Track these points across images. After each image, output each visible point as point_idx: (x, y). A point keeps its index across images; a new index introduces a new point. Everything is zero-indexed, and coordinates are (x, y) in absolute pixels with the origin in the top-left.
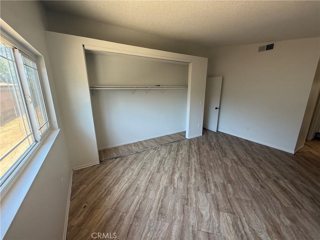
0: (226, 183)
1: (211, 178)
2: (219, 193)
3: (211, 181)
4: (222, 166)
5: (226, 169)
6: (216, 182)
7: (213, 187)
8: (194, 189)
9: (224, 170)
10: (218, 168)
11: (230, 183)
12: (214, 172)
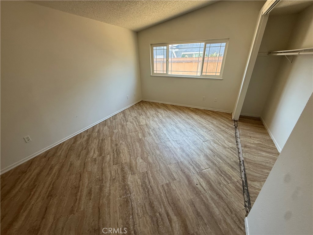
0: (143, 138)
1: (154, 138)
2: (147, 131)
3: (153, 136)
4: (147, 153)
5: (143, 151)
6: (150, 136)
7: (151, 133)
8: (162, 128)
9: (144, 150)
10: (150, 149)
11: (140, 139)
12: (153, 143)
